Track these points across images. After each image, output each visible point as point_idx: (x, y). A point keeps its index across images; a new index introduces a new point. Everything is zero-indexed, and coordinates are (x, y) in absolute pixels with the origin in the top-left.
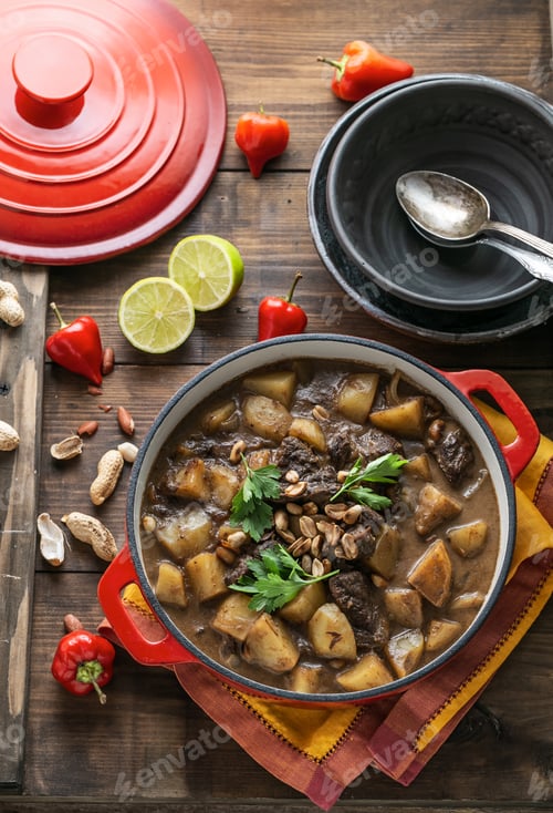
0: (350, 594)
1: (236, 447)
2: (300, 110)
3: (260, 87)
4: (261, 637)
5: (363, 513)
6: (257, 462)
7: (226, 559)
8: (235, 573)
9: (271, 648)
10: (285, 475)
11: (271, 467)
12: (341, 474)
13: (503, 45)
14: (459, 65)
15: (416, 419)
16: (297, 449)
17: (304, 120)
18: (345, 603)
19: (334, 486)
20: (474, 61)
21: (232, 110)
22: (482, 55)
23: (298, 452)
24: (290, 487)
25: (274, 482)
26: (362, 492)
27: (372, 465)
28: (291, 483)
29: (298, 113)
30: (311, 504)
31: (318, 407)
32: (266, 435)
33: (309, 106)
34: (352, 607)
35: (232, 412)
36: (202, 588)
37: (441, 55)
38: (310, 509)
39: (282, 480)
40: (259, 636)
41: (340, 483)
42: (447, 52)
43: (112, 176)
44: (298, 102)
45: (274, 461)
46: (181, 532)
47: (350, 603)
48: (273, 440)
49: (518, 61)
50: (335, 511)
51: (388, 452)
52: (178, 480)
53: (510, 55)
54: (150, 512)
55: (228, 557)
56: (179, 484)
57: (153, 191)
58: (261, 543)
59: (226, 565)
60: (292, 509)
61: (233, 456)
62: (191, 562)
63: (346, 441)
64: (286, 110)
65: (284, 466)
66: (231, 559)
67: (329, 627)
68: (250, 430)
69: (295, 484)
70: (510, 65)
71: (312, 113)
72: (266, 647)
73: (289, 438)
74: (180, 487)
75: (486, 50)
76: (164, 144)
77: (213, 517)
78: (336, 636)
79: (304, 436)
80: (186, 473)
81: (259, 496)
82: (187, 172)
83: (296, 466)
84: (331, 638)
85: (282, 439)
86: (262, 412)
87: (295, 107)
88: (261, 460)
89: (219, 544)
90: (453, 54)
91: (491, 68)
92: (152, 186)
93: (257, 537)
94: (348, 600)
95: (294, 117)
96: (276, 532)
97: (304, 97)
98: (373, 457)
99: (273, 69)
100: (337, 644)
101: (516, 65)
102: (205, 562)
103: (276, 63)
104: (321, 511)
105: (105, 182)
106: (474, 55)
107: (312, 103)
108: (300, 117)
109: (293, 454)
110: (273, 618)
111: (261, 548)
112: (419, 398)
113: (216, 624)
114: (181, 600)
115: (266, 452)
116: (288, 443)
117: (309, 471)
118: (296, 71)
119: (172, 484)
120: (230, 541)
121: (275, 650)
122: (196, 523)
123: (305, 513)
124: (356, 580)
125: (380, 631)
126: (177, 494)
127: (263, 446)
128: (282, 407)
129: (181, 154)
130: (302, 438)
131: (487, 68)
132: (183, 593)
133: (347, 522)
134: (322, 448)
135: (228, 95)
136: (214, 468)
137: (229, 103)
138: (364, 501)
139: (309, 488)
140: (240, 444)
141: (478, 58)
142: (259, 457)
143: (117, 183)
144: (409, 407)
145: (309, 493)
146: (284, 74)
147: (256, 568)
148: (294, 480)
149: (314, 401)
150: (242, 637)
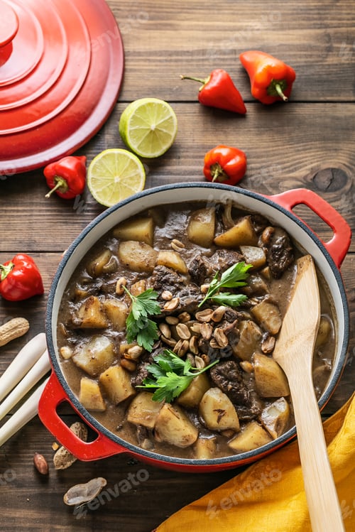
0: (229, 379)
1: (119, 283)
2: (181, 55)
3: (150, 38)
4: (167, 422)
5: (226, 312)
6: (137, 290)
7: (130, 368)
8: (139, 378)
9: (176, 429)
10: (161, 295)
11: (149, 291)
12: (204, 287)
13: (338, 4)
14: (303, 20)
15: (249, 233)
16: (166, 274)
17: (184, 63)
18: (226, 386)
19: (200, 297)
20: (315, 16)
21: (128, 56)
22: (321, 12)
23: (168, 276)
24: (167, 304)
25: (153, 302)
26: (222, 297)
27: (225, 275)
28: (166, 301)
29: (180, 58)
30: (185, 314)
31: (174, 240)
32: (140, 269)
33: (188, 52)
34: (231, 389)
35: (109, 257)
36: (116, 393)
37: (290, 12)
38: (184, 317)
39: (159, 299)
40: (164, 422)
41: (204, 294)
42: (294, 10)
43: (34, 106)
44: (180, 49)
45: (150, 287)
46: (92, 354)
47: (230, 386)
48: (145, 272)
49: (349, 17)
50: (204, 316)
51: (234, 263)
52: (81, 316)
53: (344, 12)
54: (65, 344)
55: (131, 367)
56: (82, 319)
57: (66, 118)
58: (153, 351)
59: (131, 372)
60: (171, 320)
61: (118, 290)
62: (103, 375)
63: (201, 262)
64: (170, 55)
65: (158, 289)
66: (133, 367)
67: (215, 406)
68: (128, 268)
69: (170, 300)
70: (343, 19)
71: (190, 58)
72: (171, 429)
73: (158, 267)
74: (84, 321)
75: (325, 8)
76: (75, 81)
77: (114, 339)
78: (221, 412)
79: (170, 264)
80: (86, 309)
81: (145, 314)
82: (93, 103)
83: (168, 287)
84: (218, 414)
85: (153, 269)
86: (133, 253)
87: (177, 53)
88: (140, 289)
89: (123, 357)
90: (299, 11)
91: (329, 22)
92: (65, 114)
93: (149, 347)
94: (227, 384)
95: (176, 61)
96: (162, 341)
97: (185, 45)
98: (224, 269)
99: (160, 24)
100: (223, 418)
101: (348, 20)
102: (115, 373)
103: (162, 19)
104: (193, 318)
105: (28, 111)
106: (316, 12)
107: (191, 49)
108: (181, 60)
109: (164, 278)
110: (173, 406)
111: (153, 355)
112: (247, 217)
113: (130, 419)
114: (101, 405)
115: (142, 282)
116: (158, 270)
117: (178, 289)
118: (178, 25)
119: (76, 320)
120: (131, 353)
121: (178, 430)
122: (101, 346)
123: (181, 321)
124: (232, 368)
125: (255, 405)
126: (82, 327)
127: (139, 278)
128: (147, 246)
129: (89, 89)
130: (168, 265)
131: (325, 22)
132: (101, 399)
133: (215, 320)
134: (184, 271)
135: (125, 45)
136: (106, 302)
137: (126, 51)
138: (226, 303)
139: (181, 302)
140: (122, 280)
141: (319, 14)
142: (139, 287)
143: (38, 111)
144: (243, 225)
145: (182, 305)
146: (168, 27)
147: (153, 370)
148: (169, 298)
149: (170, 237)
150: (151, 425)
